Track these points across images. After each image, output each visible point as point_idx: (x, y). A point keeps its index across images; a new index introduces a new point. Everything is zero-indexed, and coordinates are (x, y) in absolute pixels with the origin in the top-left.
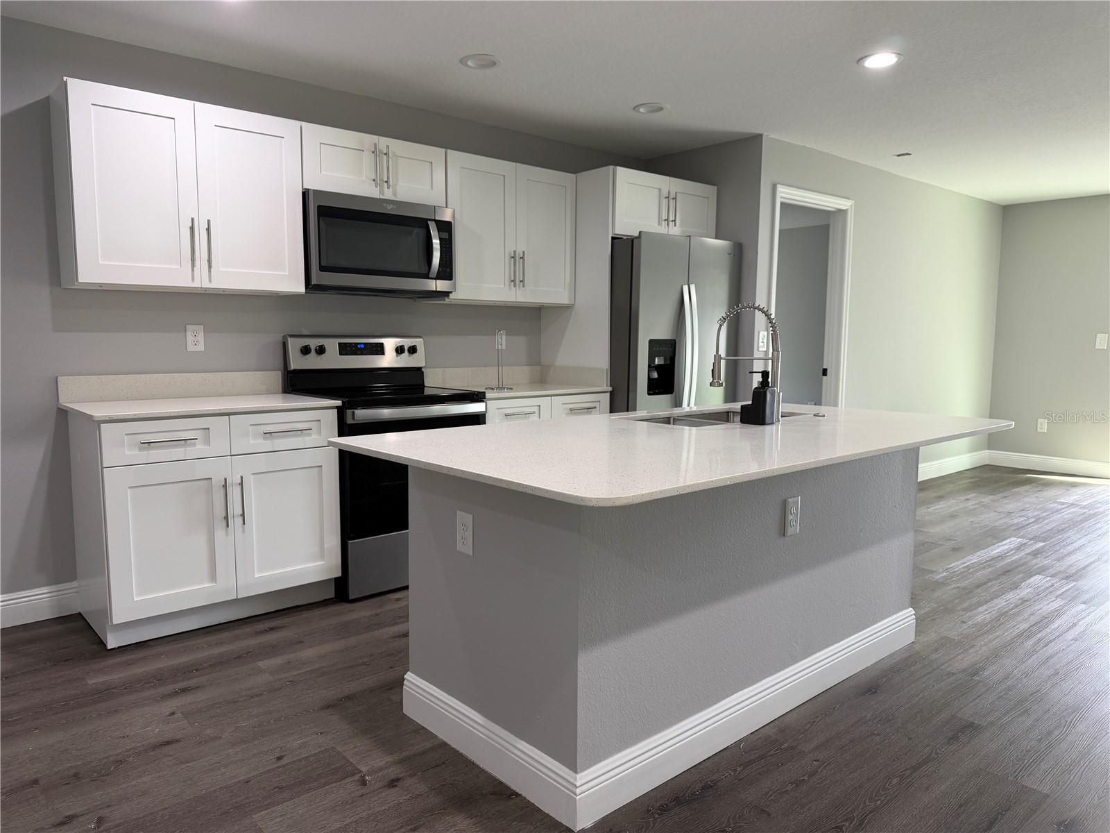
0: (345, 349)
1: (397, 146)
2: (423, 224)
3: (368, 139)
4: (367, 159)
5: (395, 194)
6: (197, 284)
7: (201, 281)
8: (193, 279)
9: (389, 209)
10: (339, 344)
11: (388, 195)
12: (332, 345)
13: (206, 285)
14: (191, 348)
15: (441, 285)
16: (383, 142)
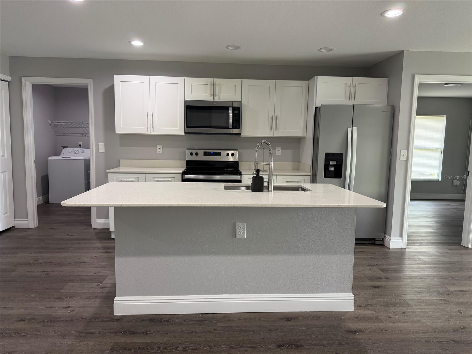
0: (206, 154)
1: (219, 81)
2: (227, 109)
3: (209, 80)
4: (209, 86)
5: (219, 99)
6: (149, 133)
7: (150, 132)
8: (148, 131)
9: (213, 105)
10: (204, 152)
11: (217, 99)
12: (201, 153)
13: (152, 133)
14: (158, 152)
15: (236, 131)
16: (216, 80)
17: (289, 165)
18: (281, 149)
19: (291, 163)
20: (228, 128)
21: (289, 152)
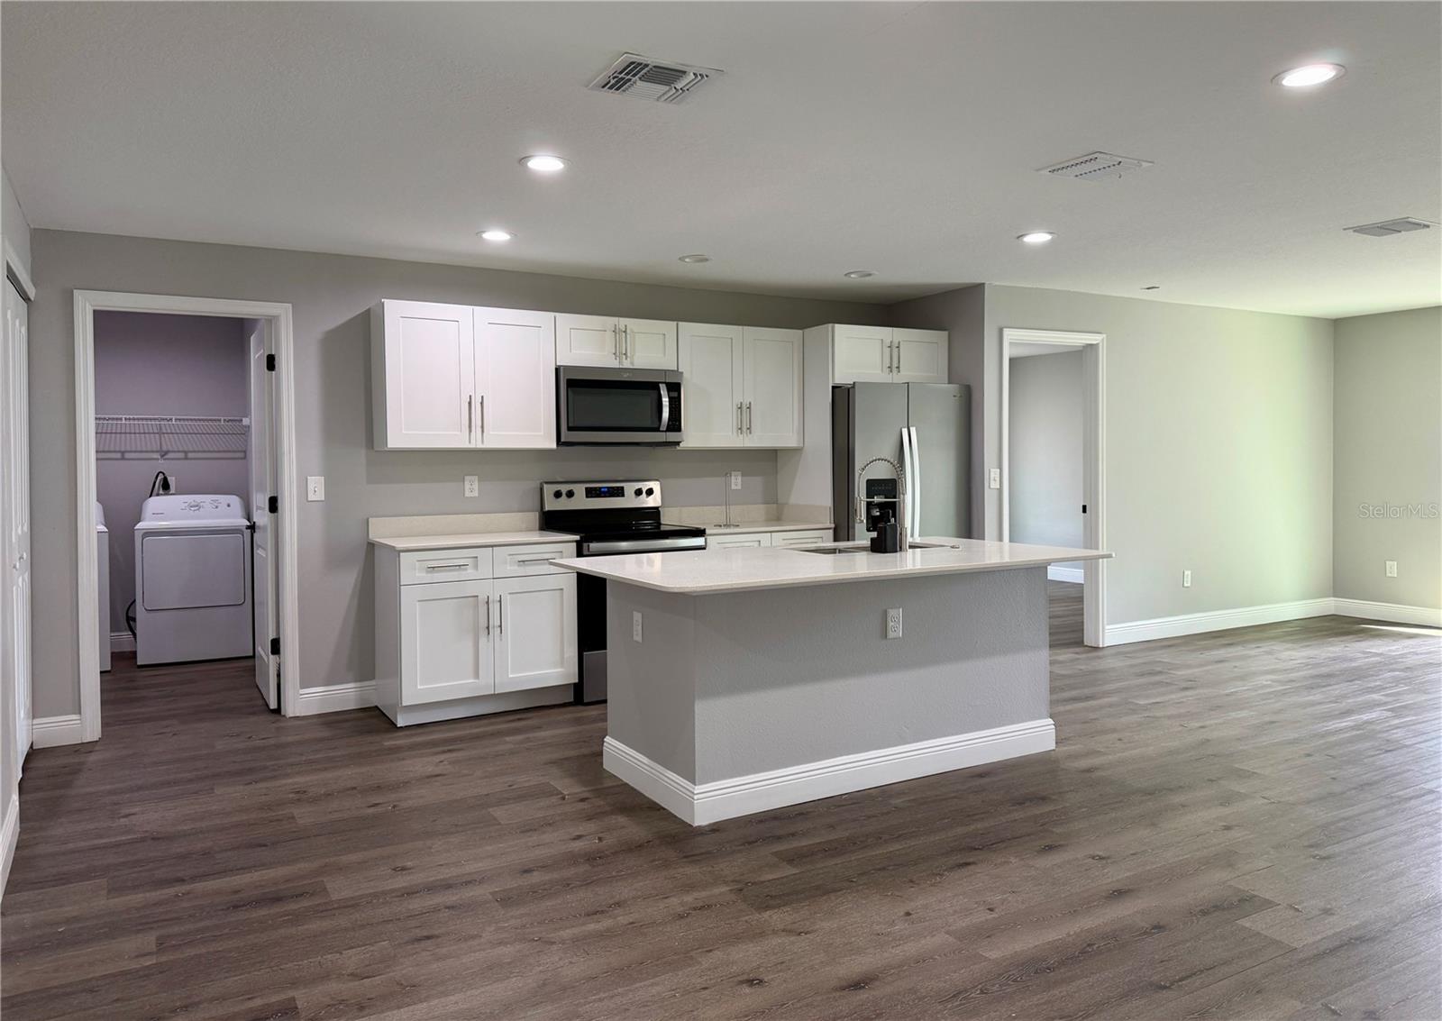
0: (591, 493)
1: (632, 324)
2: (654, 386)
3: (610, 321)
4: (609, 335)
5: (632, 363)
6: (472, 446)
7: (476, 443)
8: (470, 442)
9: (626, 377)
10: (586, 489)
11: (626, 364)
12: (580, 490)
13: (480, 446)
14: (468, 494)
15: (672, 436)
16: (623, 322)
17: (759, 510)
18: (743, 475)
19: (762, 506)
20: (657, 430)
21: (757, 482)
